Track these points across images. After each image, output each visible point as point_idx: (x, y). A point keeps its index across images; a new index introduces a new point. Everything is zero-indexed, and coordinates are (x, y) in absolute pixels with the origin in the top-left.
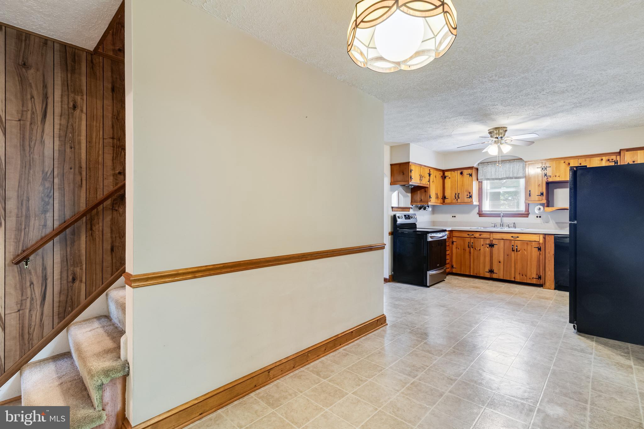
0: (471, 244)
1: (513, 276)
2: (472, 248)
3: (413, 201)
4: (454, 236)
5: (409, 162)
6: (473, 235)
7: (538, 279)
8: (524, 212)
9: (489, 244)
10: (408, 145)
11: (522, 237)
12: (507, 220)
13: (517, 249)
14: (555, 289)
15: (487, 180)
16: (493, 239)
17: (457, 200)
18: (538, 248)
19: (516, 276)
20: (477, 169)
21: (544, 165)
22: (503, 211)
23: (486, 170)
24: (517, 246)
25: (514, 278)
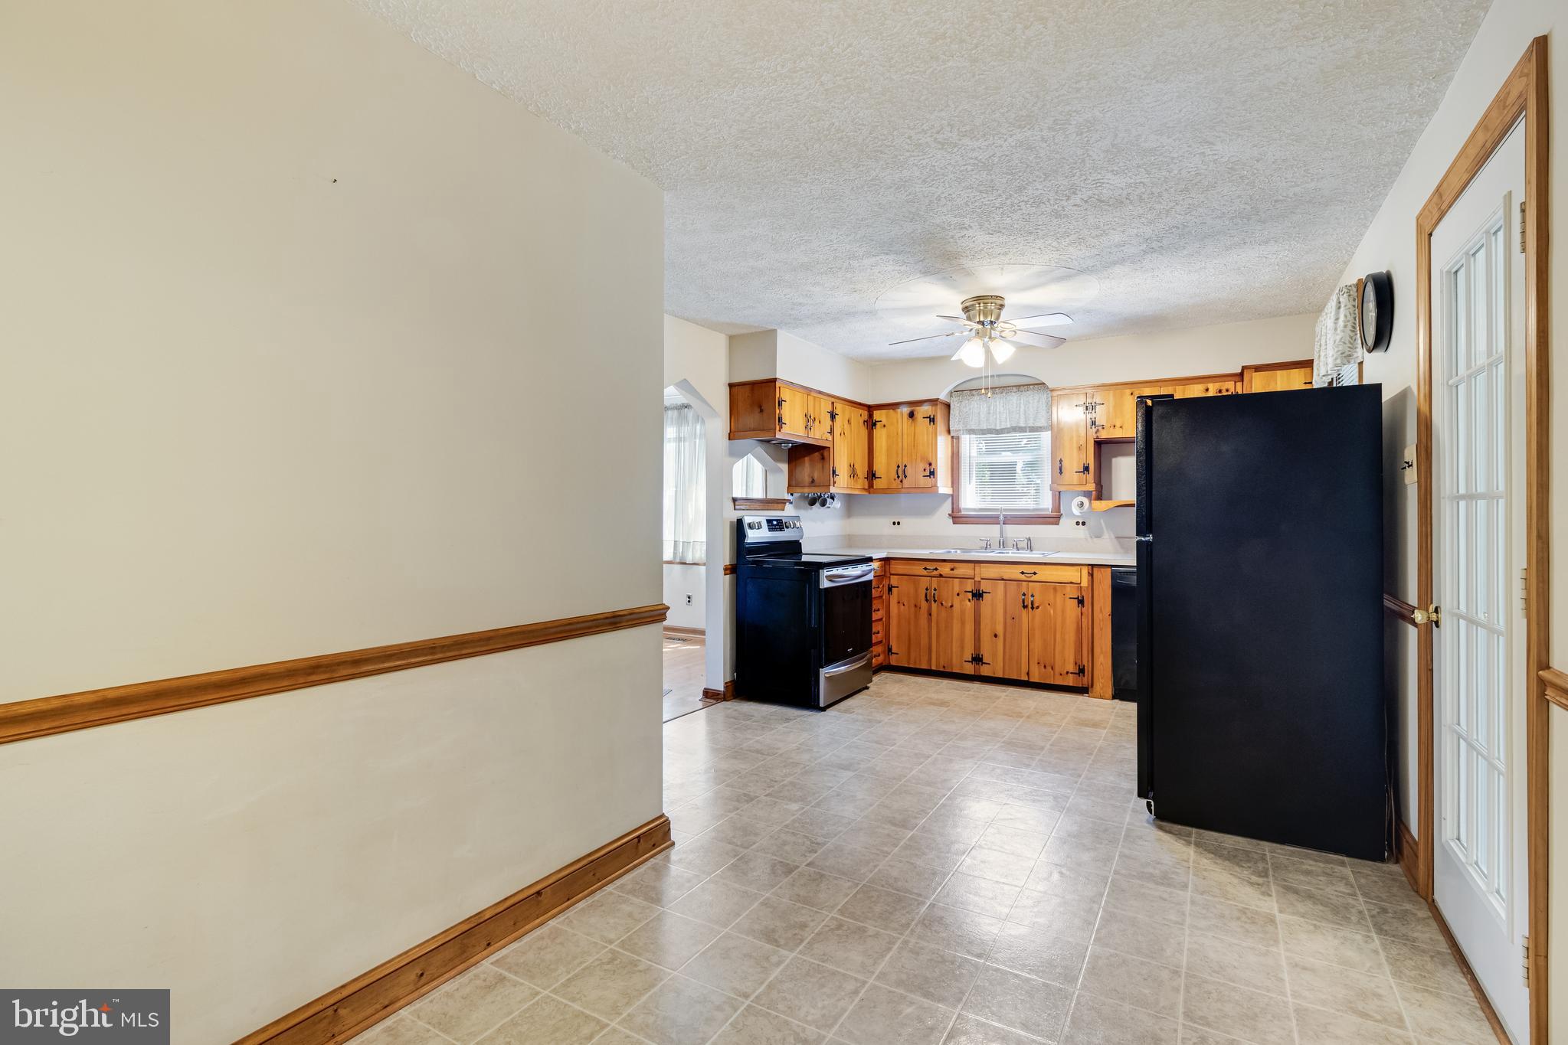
0: (933, 592)
1: (1024, 669)
2: (935, 601)
3: (794, 483)
4: (893, 572)
5: (774, 380)
6: (936, 569)
7: (1079, 675)
8: (1049, 513)
9: (972, 592)
10: (772, 333)
11: (1045, 574)
12: (1014, 532)
13: (1032, 602)
14: (1114, 698)
15: (970, 434)
16: (982, 579)
17: (901, 481)
18: (1078, 598)
19: (1032, 668)
20: (948, 406)
21: (1089, 401)
22: (1005, 510)
23: (968, 408)
24: (1032, 596)
25: (1028, 674)
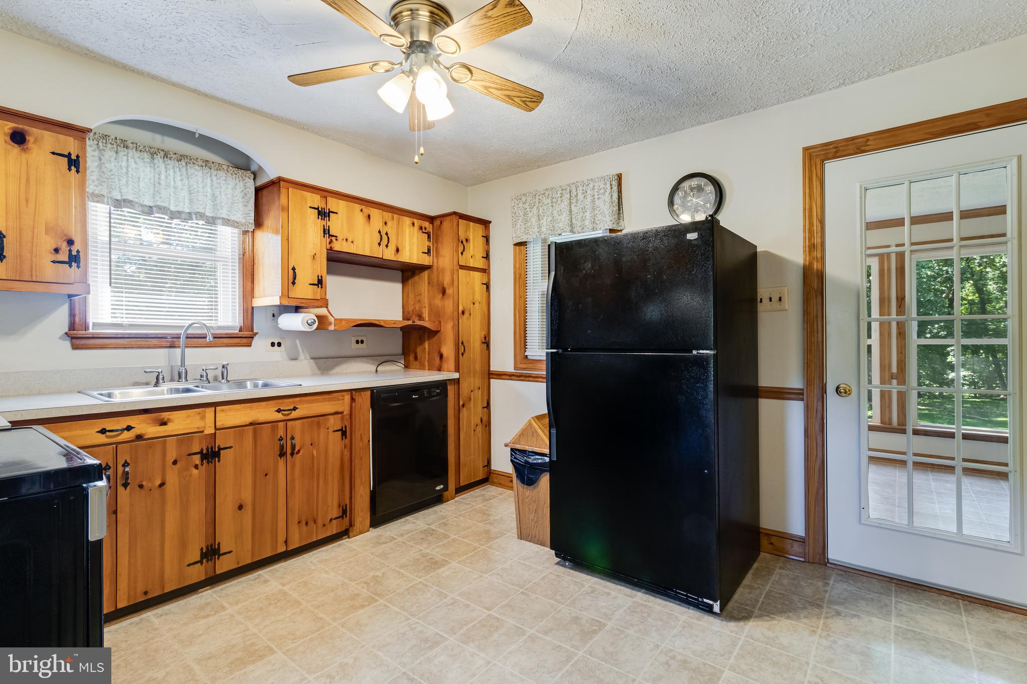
0: (120, 469)
1: (281, 538)
2: (127, 485)
6: (129, 428)
7: (342, 517)
8: (240, 332)
9: (201, 452)
11: (306, 407)
13: (293, 447)
14: (372, 526)
15: (112, 205)
16: (216, 429)
18: (341, 430)
19: (291, 532)
21: (323, 205)
23: (114, 164)
24: (293, 438)
25: (286, 542)
